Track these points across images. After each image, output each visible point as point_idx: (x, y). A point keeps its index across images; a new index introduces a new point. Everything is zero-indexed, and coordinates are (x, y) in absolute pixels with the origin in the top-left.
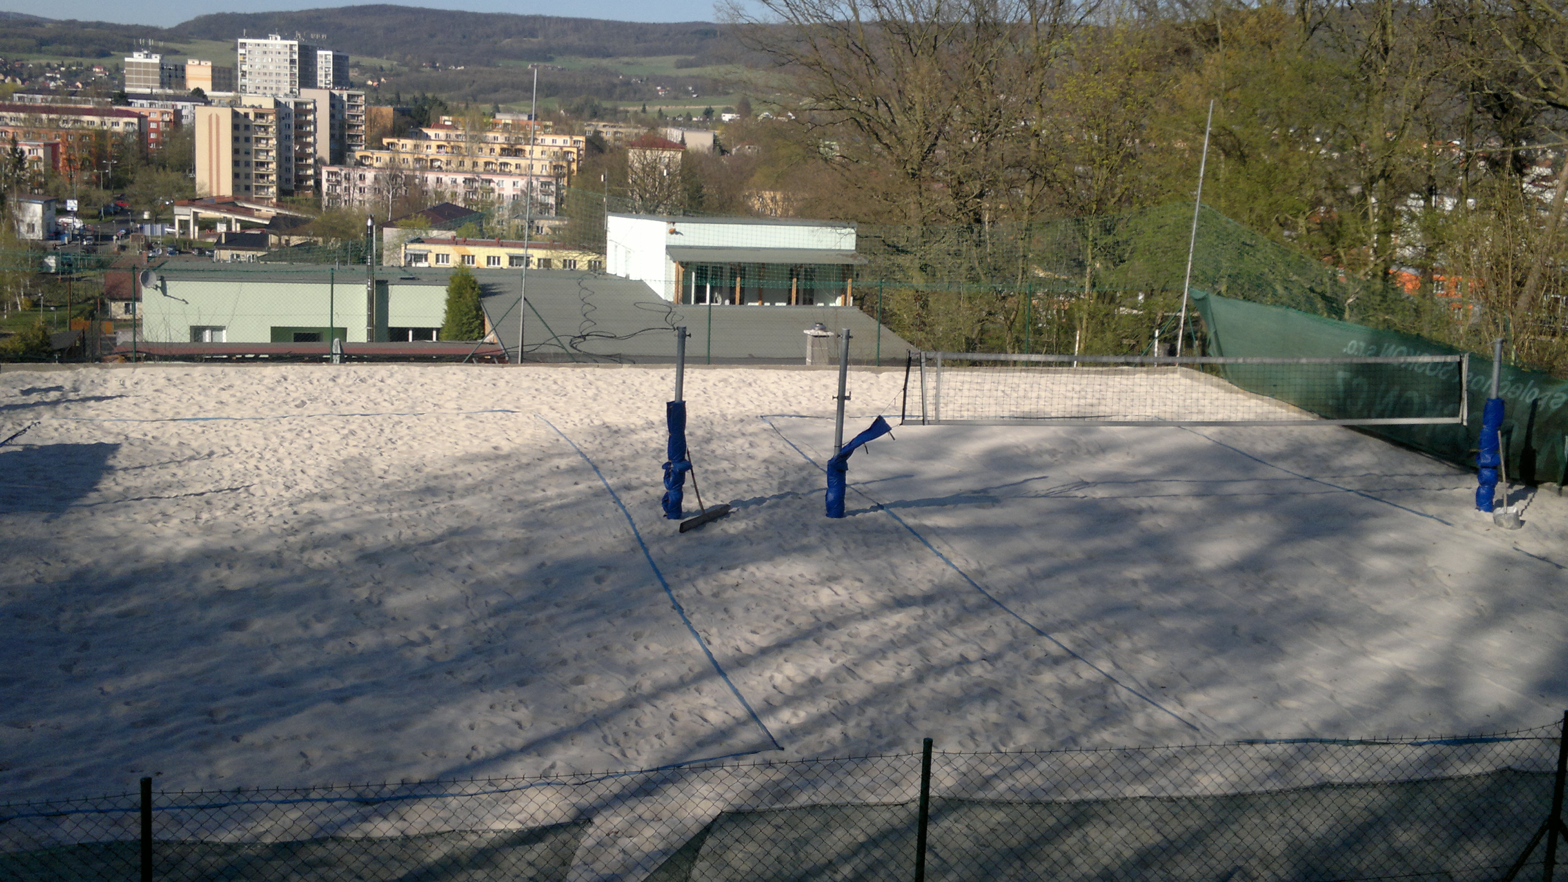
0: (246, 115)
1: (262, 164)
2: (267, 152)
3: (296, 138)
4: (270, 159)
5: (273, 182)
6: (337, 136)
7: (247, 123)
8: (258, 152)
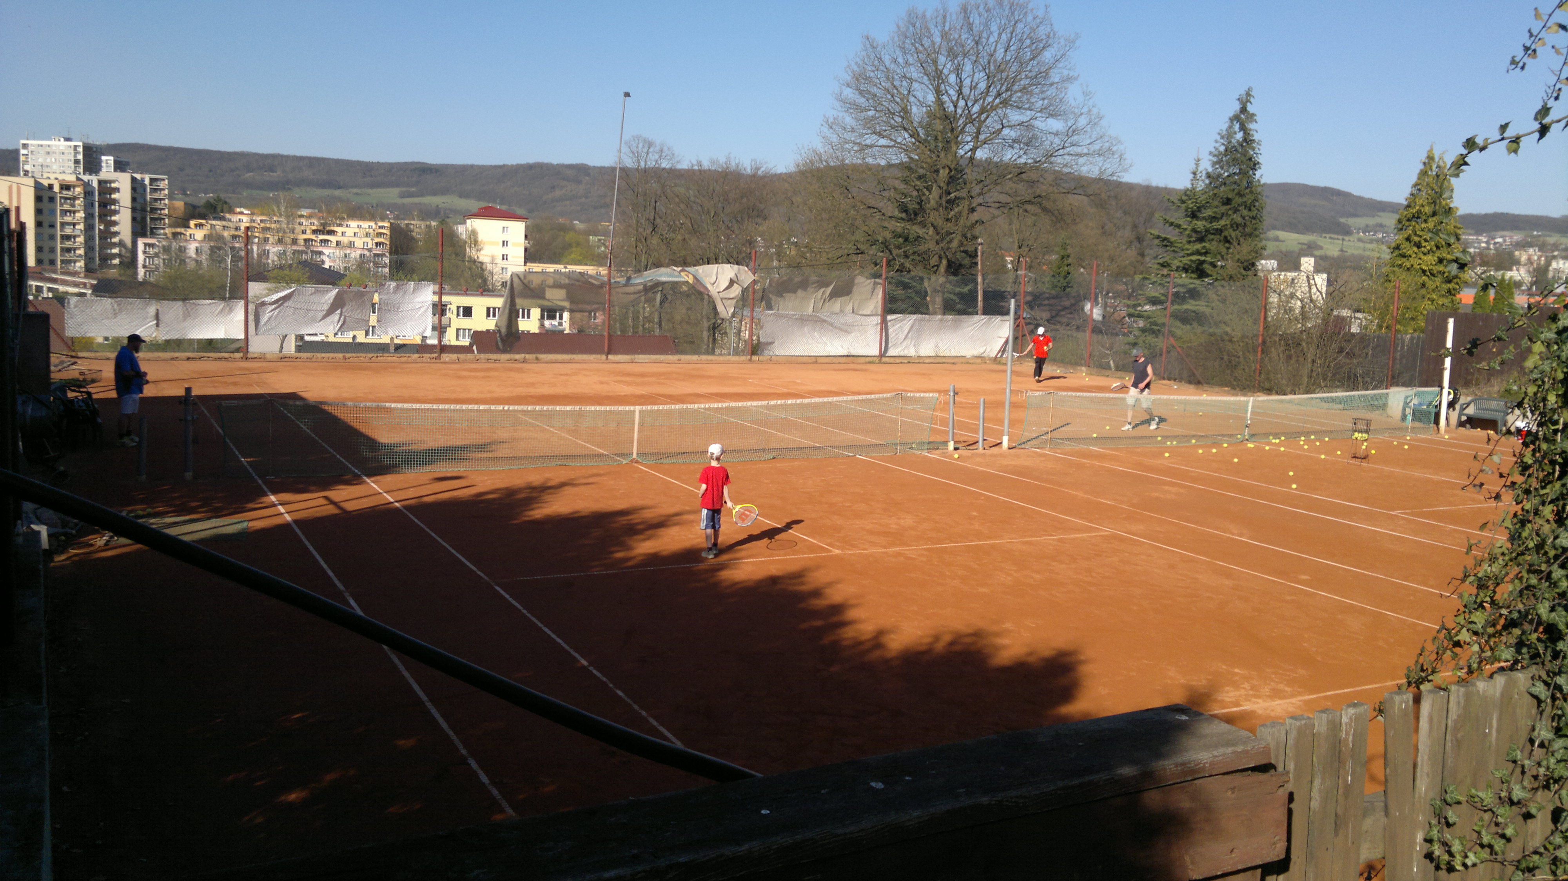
0: (51, 187)
1: (68, 238)
2: (74, 225)
3: (100, 216)
4: (77, 233)
5: (80, 256)
6: (139, 219)
7: (51, 195)
8: (63, 225)
